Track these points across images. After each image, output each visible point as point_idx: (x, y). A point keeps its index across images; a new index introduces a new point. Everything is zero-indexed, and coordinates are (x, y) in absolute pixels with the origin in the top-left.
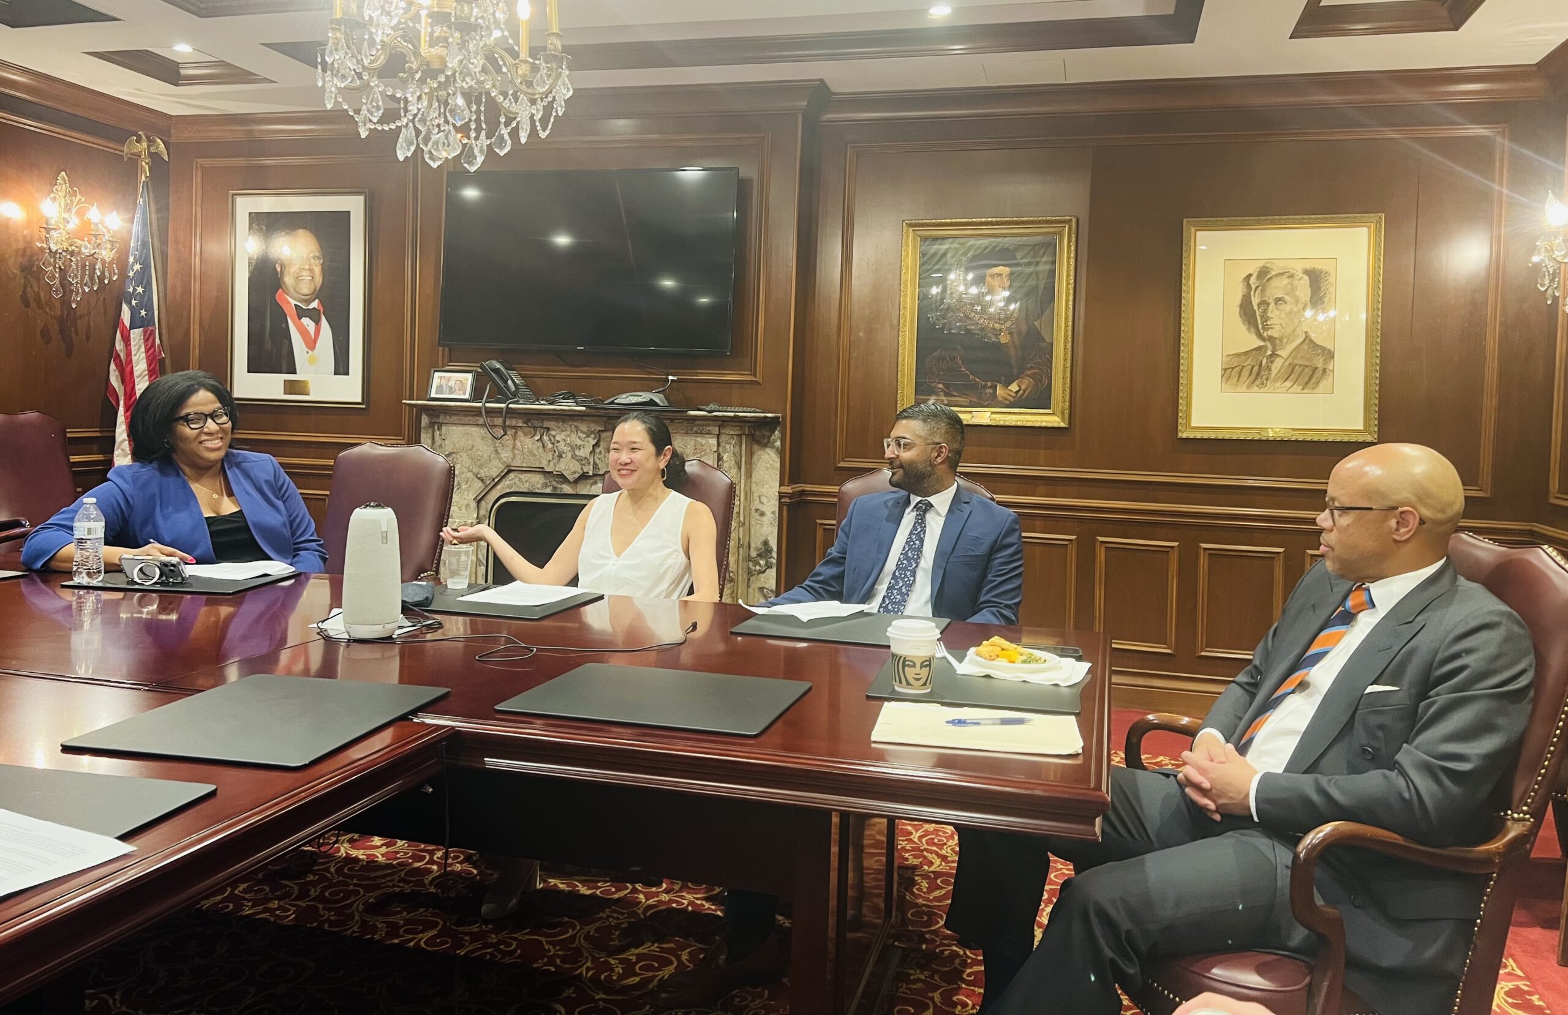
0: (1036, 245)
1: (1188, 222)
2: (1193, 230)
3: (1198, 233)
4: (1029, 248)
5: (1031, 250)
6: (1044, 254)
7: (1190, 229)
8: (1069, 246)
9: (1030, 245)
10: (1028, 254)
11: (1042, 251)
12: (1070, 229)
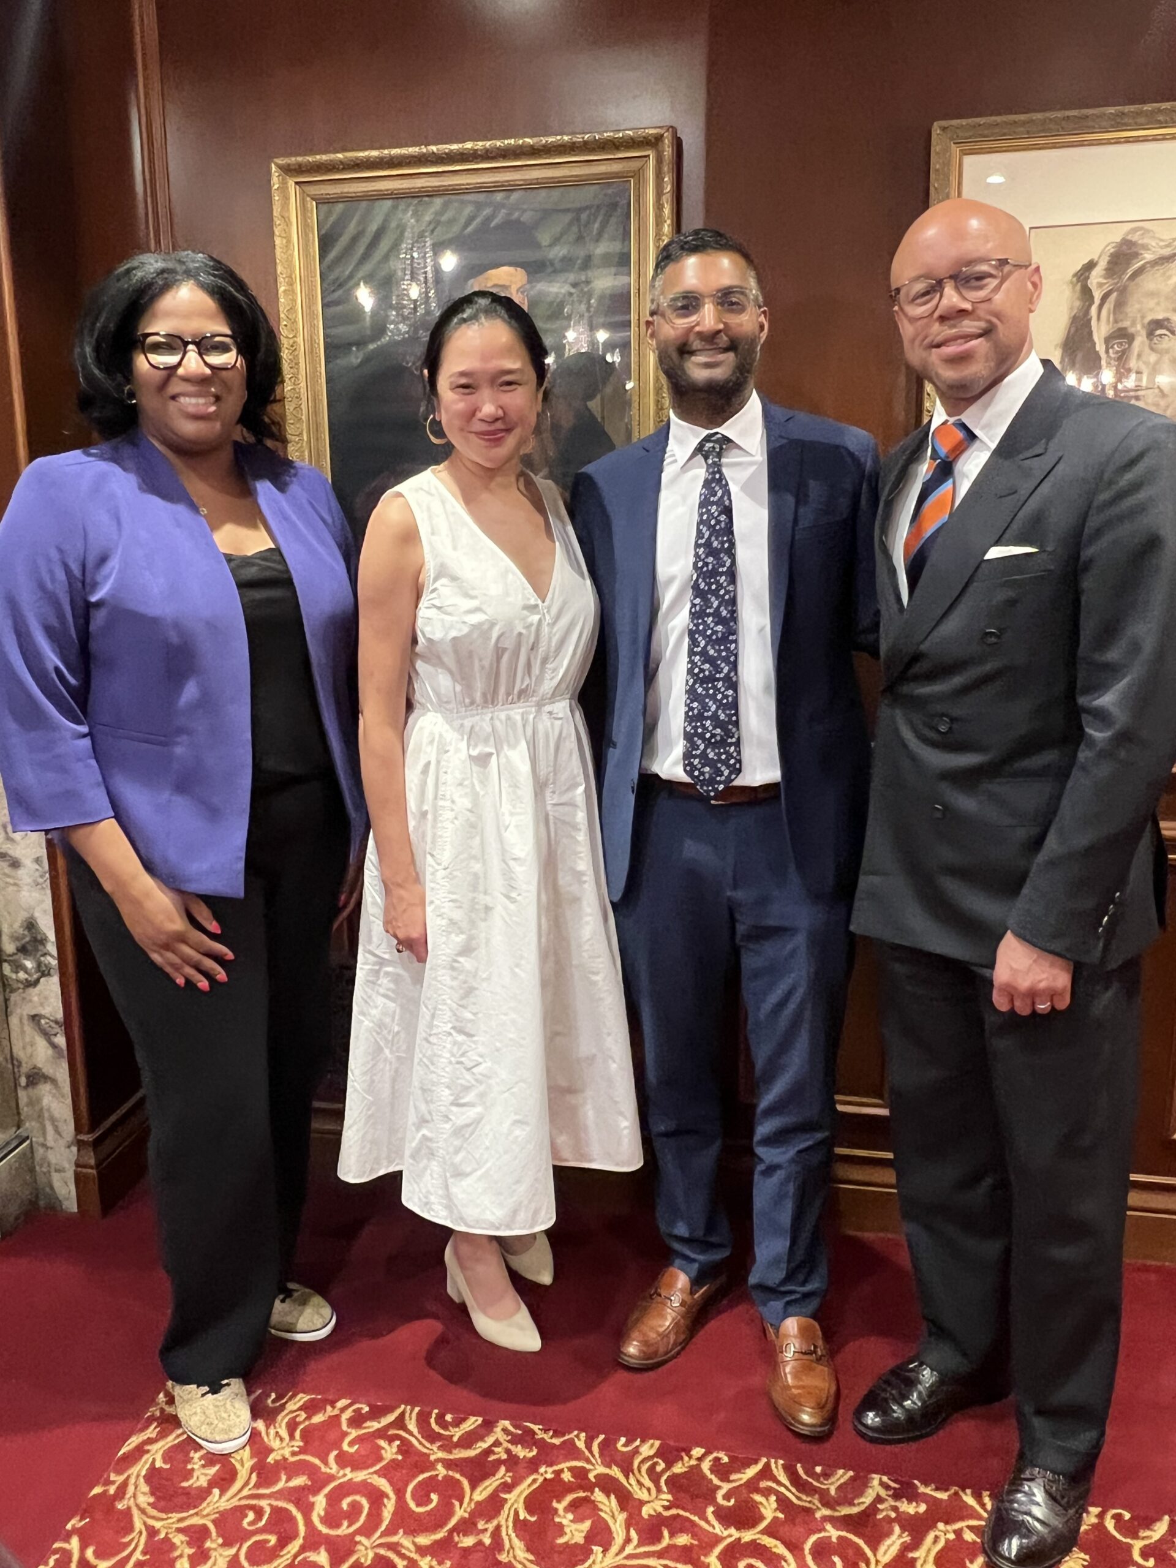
0: (580, 210)
1: (944, 129)
2: (955, 150)
3: (968, 160)
4: (568, 217)
5: (570, 224)
6: (600, 234)
7: (946, 150)
8: (659, 207)
9: (568, 210)
10: (562, 234)
11: (597, 225)
12: (659, 161)
